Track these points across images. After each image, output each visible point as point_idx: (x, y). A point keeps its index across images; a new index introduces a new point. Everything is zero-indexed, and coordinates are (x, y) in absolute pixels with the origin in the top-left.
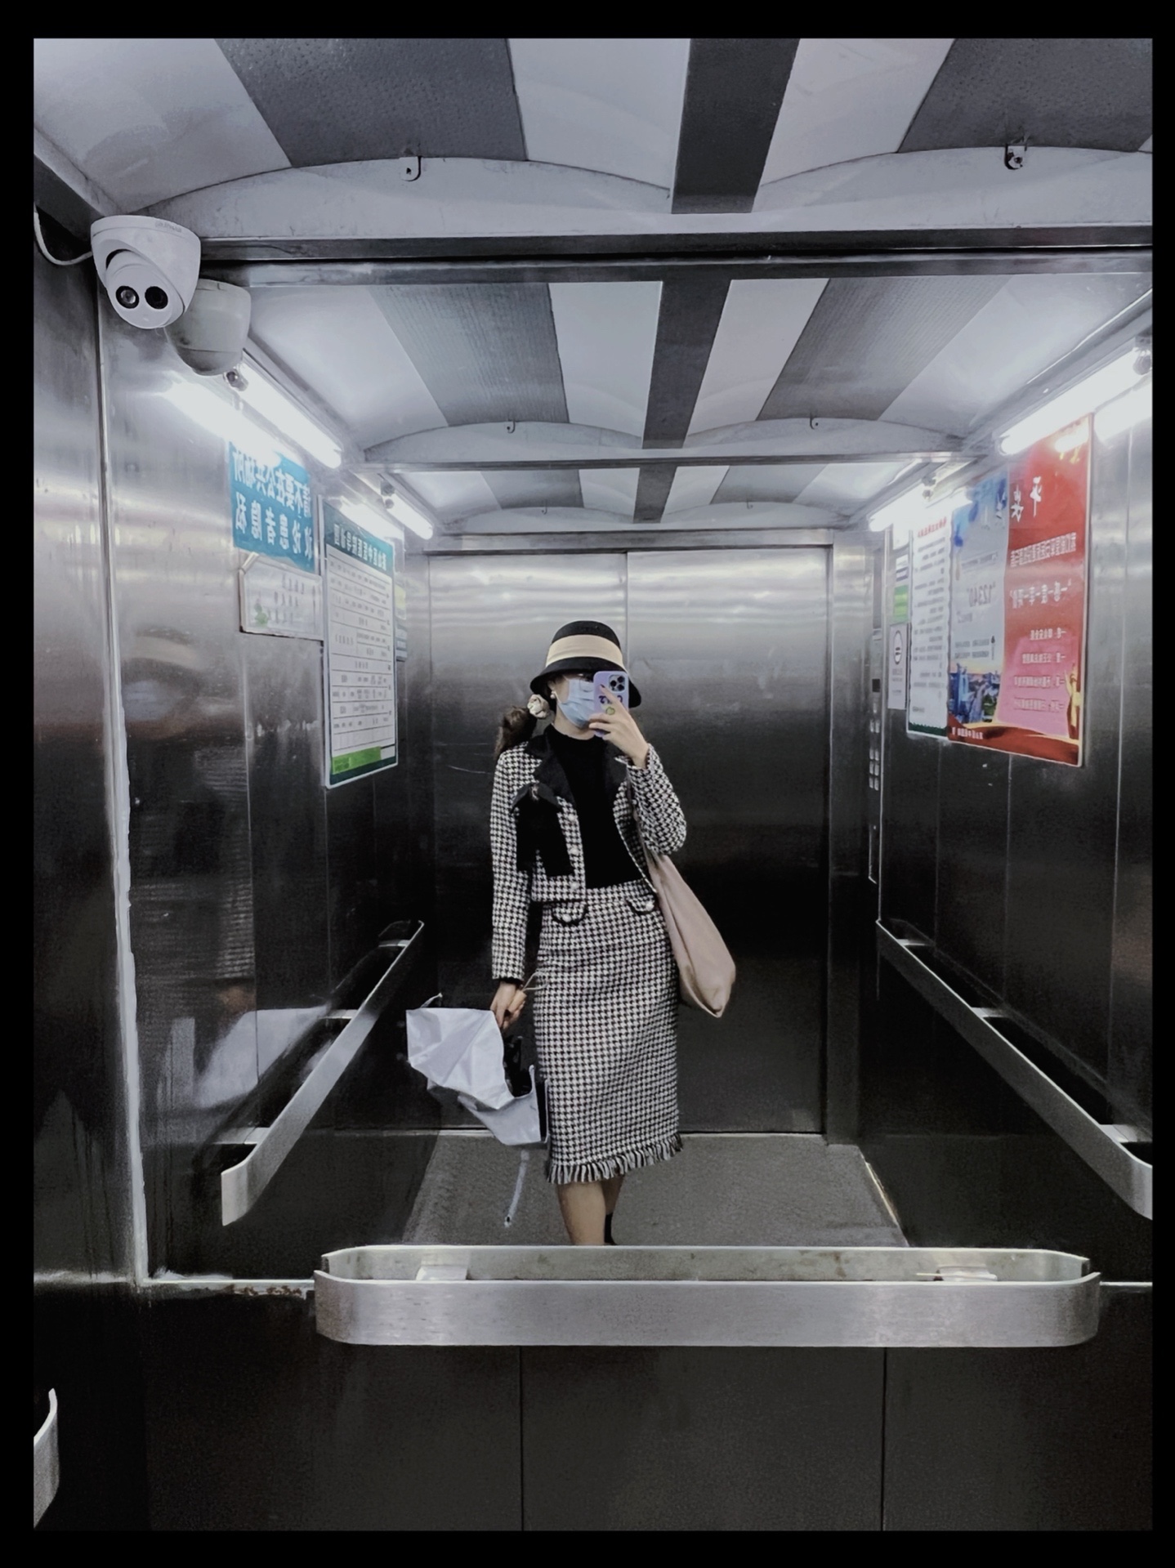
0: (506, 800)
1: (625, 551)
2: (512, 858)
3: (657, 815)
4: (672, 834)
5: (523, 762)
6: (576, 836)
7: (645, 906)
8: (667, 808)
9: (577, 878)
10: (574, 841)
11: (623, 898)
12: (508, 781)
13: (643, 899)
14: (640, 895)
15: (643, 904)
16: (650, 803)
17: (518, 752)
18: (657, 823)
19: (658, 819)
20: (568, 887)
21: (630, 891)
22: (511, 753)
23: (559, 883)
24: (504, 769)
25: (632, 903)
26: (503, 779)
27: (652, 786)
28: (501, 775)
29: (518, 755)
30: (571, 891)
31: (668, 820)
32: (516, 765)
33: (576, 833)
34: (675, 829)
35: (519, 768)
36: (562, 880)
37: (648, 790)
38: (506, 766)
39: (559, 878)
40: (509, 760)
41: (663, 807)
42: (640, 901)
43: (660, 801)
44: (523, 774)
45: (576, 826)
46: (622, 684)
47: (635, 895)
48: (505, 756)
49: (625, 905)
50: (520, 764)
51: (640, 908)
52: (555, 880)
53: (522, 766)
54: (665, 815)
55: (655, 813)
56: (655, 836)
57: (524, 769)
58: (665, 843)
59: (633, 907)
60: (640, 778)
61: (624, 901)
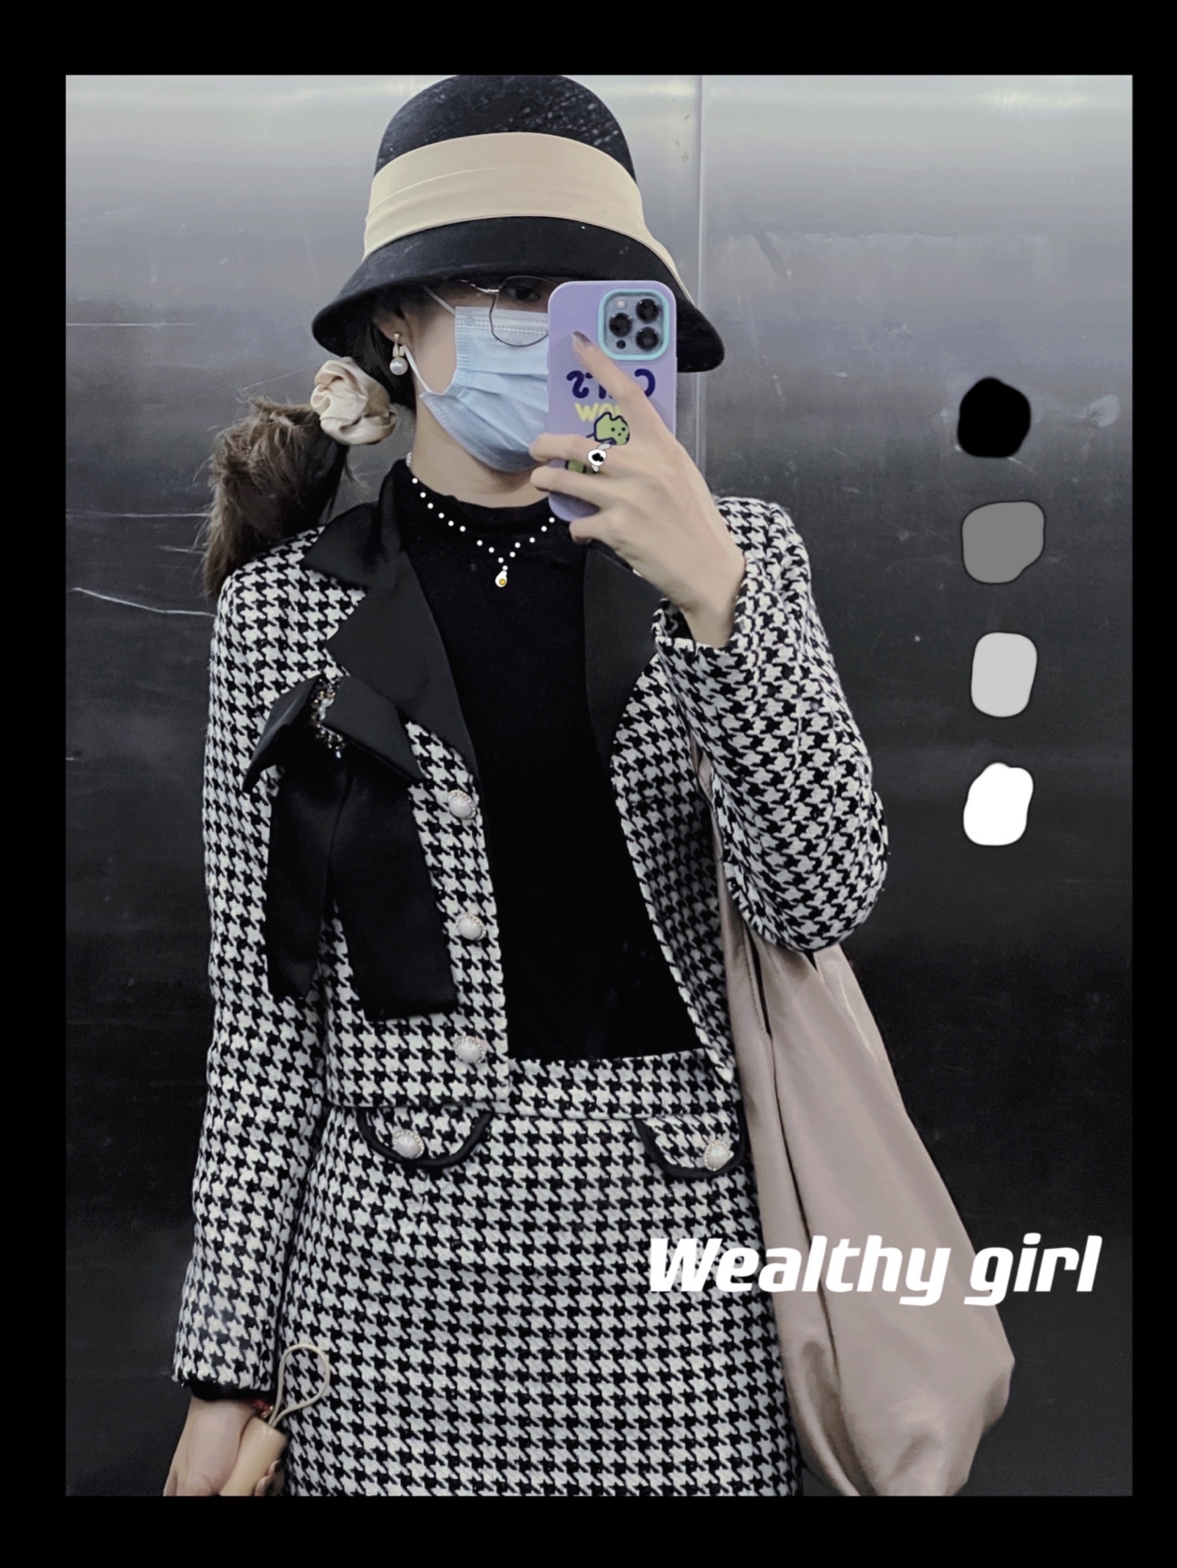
3: (771, 811)
4: (825, 878)
5: (298, 603)
6: (474, 871)
7: (702, 1151)
8: (808, 787)
9: (480, 1023)
10: (471, 887)
11: (624, 1111)
12: (248, 671)
13: (697, 1124)
14: (691, 1105)
15: (696, 1145)
16: (745, 771)
17: (281, 568)
18: (768, 841)
19: (773, 828)
20: (450, 1055)
21: (657, 1087)
22: (259, 571)
23: (416, 1042)
24: (232, 628)
25: (657, 1135)
26: (231, 665)
27: (752, 708)
28: (224, 653)
29: (282, 577)
30: (461, 1070)
31: (813, 830)
32: (273, 612)
33: (476, 858)
34: (838, 859)
35: (284, 623)
36: (427, 1031)
37: (738, 724)
38: (236, 619)
39: (414, 1022)
40: (250, 597)
41: (793, 785)
42: (686, 1129)
43: (781, 762)
44: (298, 644)
45: (475, 832)
46: (654, 326)
47: (673, 1106)
48: (237, 585)
49: (628, 1138)
50: (289, 610)
51: (680, 1155)
52: (404, 1030)
53: (294, 616)
54: (803, 812)
55: (764, 804)
56: (762, 884)
57: (303, 627)
58: (800, 911)
59: (657, 1148)
60: (704, 682)
61: (625, 1121)
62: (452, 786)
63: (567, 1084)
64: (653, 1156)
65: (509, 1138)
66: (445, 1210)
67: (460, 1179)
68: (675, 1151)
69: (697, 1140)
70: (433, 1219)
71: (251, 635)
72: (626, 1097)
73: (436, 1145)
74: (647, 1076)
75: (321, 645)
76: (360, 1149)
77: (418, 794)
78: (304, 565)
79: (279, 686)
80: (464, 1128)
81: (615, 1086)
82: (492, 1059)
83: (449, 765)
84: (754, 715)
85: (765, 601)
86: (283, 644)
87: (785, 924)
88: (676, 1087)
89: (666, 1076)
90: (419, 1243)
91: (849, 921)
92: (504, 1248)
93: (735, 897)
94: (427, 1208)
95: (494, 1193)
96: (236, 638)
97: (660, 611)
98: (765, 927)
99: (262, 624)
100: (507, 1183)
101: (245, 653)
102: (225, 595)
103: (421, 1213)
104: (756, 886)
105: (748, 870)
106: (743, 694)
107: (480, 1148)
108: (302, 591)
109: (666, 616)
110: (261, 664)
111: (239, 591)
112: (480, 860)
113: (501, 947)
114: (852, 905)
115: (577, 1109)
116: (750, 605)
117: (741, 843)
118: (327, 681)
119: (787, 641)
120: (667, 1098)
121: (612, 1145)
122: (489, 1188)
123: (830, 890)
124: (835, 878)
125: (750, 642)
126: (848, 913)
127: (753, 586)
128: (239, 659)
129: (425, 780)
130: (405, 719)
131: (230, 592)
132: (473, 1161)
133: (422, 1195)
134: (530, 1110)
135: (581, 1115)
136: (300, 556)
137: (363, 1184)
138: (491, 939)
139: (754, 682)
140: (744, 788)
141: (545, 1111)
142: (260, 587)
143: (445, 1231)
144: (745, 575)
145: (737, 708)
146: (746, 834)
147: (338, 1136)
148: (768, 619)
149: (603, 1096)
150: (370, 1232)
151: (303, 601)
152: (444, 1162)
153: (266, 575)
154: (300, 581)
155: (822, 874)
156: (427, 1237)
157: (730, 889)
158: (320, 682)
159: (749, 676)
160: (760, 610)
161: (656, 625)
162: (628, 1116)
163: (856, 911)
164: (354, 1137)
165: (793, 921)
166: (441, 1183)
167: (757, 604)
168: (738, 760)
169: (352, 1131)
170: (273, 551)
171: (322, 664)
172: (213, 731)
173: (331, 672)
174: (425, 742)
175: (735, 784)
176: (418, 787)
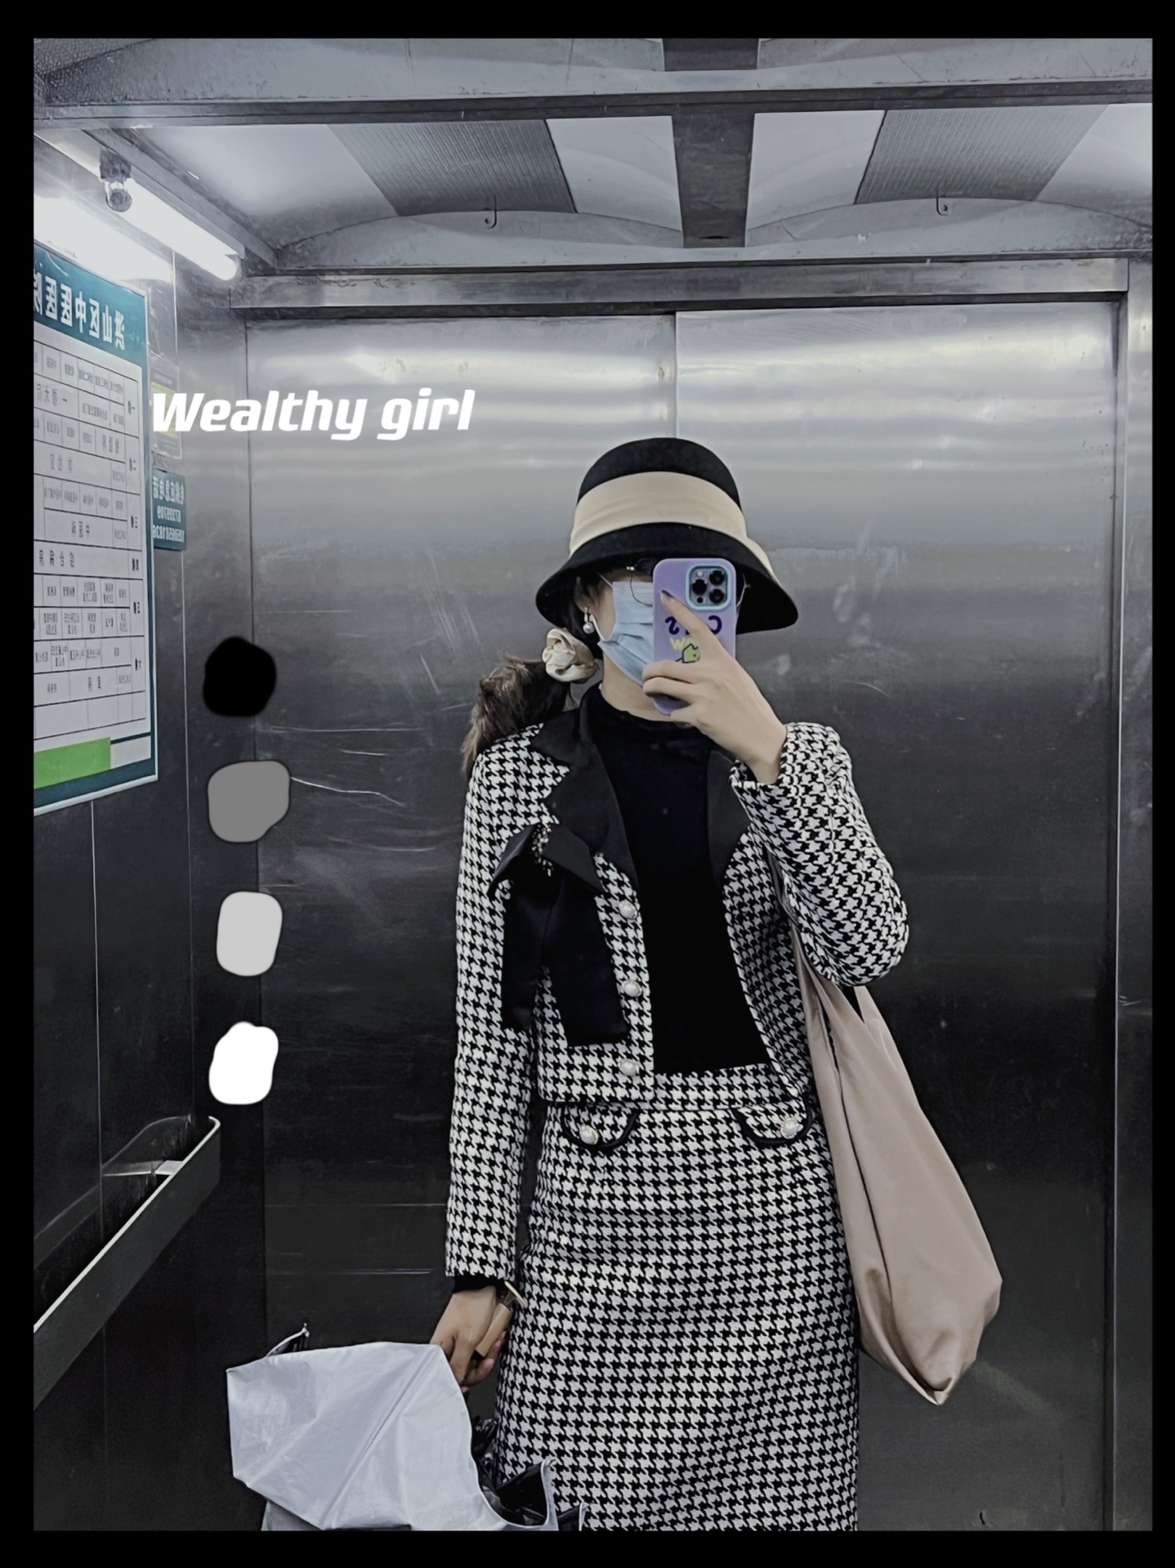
0: (485, 862)
1: (669, 310)
2: (492, 994)
3: (820, 891)
4: (865, 936)
5: (526, 773)
6: (634, 953)
7: (779, 1125)
8: (844, 875)
9: (636, 1051)
10: (632, 962)
11: (724, 1104)
12: (491, 816)
13: (775, 1109)
14: (770, 1098)
15: (775, 1122)
16: (799, 867)
17: (515, 749)
18: (822, 912)
19: (824, 903)
20: (615, 1070)
21: (745, 1087)
22: (501, 751)
23: (593, 1061)
24: (482, 787)
25: (747, 1118)
26: (480, 811)
27: (798, 824)
28: (475, 803)
29: (516, 756)
30: (622, 1079)
31: (851, 903)
32: (510, 779)
33: (636, 944)
34: (872, 923)
35: (516, 786)
36: (601, 1054)
37: (790, 835)
38: (486, 782)
39: (593, 1048)
40: (495, 767)
41: (833, 873)
42: (767, 1112)
43: (822, 859)
44: (525, 800)
45: (636, 927)
46: (721, 588)
47: (757, 1099)
48: (486, 759)
49: (728, 1121)
50: (520, 778)
51: (765, 1130)
52: (586, 1053)
53: (523, 782)
54: (842, 891)
55: (815, 887)
56: (823, 942)
57: (529, 789)
58: (851, 960)
59: (748, 1126)
60: (765, 809)
61: (725, 1110)
62: (622, 897)
63: (685, 1088)
64: (746, 1132)
65: (651, 1125)
66: (618, 1176)
67: (624, 1155)
68: (760, 1127)
69: (775, 1119)
70: (611, 1183)
71: (495, 793)
72: (724, 1094)
73: (607, 1134)
74: (737, 1080)
75: (539, 801)
76: (564, 1142)
77: (600, 902)
78: (530, 749)
79: (512, 827)
80: (622, 1121)
81: (716, 1088)
82: (643, 1073)
83: (621, 884)
84: (801, 828)
85: (800, 757)
86: (515, 800)
87: (843, 970)
88: (758, 1086)
89: (750, 1080)
90: (604, 1199)
91: (886, 965)
92: (657, 1198)
93: (810, 956)
94: (607, 1176)
95: (647, 1162)
96: (484, 793)
97: (734, 768)
98: (832, 974)
99: (502, 786)
100: (654, 1155)
101: (490, 804)
102: (478, 766)
103: (604, 1180)
104: (820, 945)
105: (813, 933)
106: (791, 813)
107: (634, 1133)
108: (528, 766)
109: (739, 771)
110: (500, 813)
111: (487, 763)
112: (639, 945)
113: (651, 1002)
114: (886, 955)
115: (693, 1104)
116: (790, 759)
117: (806, 915)
118: (543, 826)
119: (818, 780)
120: (752, 1094)
121: (718, 1126)
122: (643, 1159)
123: (870, 944)
124: (872, 935)
125: (792, 780)
126: (885, 960)
127: (791, 747)
128: (485, 807)
129: (604, 893)
130: (593, 854)
131: (482, 764)
132: (631, 1142)
133: (603, 1168)
134: (663, 1107)
135: (695, 1108)
136: (527, 742)
137: (567, 1164)
138: (645, 997)
139: (798, 805)
140: (801, 877)
141: (672, 1106)
142: (502, 761)
143: (619, 1190)
144: (786, 740)
145: (789, 824)
146: (809, 909)
147: (550, 1137)
148: (804, 768)
149: (709, 1095)
150: (573, 1194)
151: (529, 772)
152: (614, 1143)
153: (505, 753)
154: (527, 759)
155: (862, 933)
156: (608, 1194)
157: (807, 950)
158: (539, 826)
159: (794, 802)
160: (797, 761)
161: (732, 776)
162: (727, 1107)
163: (889, 958)
164: (560, 1134)
165: (847, 967)
166: (614, 1158)
167: (795, 757)
168: (794, 859)
169: (558, 1132)
170: (509, 738)
171: (540, 814)
172: (465, 852)
173: (546, 819)
174: (606, 868)
175: (795, 875)
176: (600, 897)
